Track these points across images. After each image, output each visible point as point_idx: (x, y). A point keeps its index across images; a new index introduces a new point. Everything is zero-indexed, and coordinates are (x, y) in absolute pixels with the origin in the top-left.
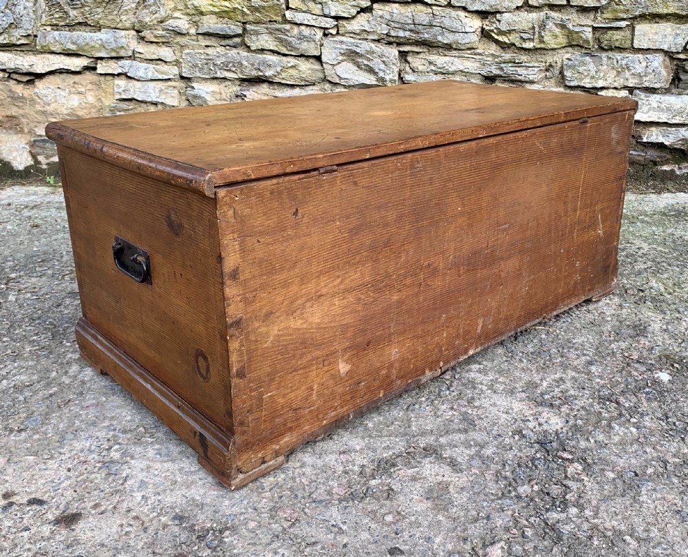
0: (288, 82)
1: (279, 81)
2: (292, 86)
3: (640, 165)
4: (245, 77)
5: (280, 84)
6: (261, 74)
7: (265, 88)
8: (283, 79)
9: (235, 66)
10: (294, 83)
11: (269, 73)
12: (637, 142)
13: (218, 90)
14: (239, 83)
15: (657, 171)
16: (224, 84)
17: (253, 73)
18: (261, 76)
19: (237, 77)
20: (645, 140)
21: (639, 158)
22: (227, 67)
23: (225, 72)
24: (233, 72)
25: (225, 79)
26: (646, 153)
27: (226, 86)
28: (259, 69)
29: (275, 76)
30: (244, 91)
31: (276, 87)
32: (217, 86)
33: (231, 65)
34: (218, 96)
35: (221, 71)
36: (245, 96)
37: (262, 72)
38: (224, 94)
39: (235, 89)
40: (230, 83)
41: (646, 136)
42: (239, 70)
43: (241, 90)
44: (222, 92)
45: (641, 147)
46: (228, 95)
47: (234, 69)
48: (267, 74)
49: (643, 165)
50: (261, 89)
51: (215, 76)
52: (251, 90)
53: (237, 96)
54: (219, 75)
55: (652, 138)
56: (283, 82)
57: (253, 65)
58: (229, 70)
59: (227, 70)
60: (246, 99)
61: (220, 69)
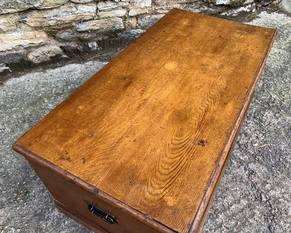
0: (49, 7)
1: (44, 8)
2: (52, 9)
3: (215, 15)
4: (22, 10)
5: (45, 9)
6: (32, 6)
7: (35, 13)
8: (46, 6)
9: (13, 5)
10: (52, 7)
11: (37, 5)
12: (214, 5)
13: (6, 21)
14: (18, 14)
15: (220, 16)
16: (9, 17)
17: (26, 7)
18: (32, 7)
19: (17, 11)
20: (217, 4)
21: (215, 12)
22: (8, 6)
23: (8, 10)
24: (13, 8)
25: (9, 13)
26: (217, 9)
27: (10, 18)
28: (29, 4)
29: (41, 6)
30: (24, 18)
31: (42, 12)
32: (5, 19)
33: (10, 4)
34: (8, 25)
35: (5, 9)
36: (26, 21)
37: (32, 5)
38: (11, 22)
39: (17, 18)
40: (12, 15)
41: (218, 2)
42: (16, 7)
43: (21, 18)
44: (10, 22)
45: (215, 7)
46: (14, 22)
47: (13, 7)
48: (36, 6)
49: (216, 15)
50: (34, 14)
51: (2, 13)
52: (28, 17)
53: (20, 22)
54: (4, 12)
55: (220, 2)
56: (46, 8)
57: (25, 2)
58: (11, 8)
59: (9, 8)
60: (26, 23)
61: (4, 9)
